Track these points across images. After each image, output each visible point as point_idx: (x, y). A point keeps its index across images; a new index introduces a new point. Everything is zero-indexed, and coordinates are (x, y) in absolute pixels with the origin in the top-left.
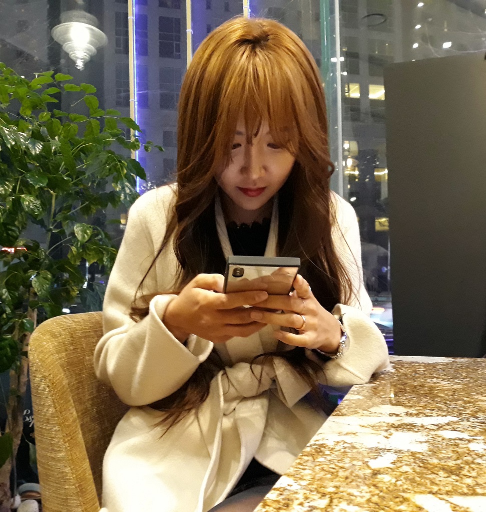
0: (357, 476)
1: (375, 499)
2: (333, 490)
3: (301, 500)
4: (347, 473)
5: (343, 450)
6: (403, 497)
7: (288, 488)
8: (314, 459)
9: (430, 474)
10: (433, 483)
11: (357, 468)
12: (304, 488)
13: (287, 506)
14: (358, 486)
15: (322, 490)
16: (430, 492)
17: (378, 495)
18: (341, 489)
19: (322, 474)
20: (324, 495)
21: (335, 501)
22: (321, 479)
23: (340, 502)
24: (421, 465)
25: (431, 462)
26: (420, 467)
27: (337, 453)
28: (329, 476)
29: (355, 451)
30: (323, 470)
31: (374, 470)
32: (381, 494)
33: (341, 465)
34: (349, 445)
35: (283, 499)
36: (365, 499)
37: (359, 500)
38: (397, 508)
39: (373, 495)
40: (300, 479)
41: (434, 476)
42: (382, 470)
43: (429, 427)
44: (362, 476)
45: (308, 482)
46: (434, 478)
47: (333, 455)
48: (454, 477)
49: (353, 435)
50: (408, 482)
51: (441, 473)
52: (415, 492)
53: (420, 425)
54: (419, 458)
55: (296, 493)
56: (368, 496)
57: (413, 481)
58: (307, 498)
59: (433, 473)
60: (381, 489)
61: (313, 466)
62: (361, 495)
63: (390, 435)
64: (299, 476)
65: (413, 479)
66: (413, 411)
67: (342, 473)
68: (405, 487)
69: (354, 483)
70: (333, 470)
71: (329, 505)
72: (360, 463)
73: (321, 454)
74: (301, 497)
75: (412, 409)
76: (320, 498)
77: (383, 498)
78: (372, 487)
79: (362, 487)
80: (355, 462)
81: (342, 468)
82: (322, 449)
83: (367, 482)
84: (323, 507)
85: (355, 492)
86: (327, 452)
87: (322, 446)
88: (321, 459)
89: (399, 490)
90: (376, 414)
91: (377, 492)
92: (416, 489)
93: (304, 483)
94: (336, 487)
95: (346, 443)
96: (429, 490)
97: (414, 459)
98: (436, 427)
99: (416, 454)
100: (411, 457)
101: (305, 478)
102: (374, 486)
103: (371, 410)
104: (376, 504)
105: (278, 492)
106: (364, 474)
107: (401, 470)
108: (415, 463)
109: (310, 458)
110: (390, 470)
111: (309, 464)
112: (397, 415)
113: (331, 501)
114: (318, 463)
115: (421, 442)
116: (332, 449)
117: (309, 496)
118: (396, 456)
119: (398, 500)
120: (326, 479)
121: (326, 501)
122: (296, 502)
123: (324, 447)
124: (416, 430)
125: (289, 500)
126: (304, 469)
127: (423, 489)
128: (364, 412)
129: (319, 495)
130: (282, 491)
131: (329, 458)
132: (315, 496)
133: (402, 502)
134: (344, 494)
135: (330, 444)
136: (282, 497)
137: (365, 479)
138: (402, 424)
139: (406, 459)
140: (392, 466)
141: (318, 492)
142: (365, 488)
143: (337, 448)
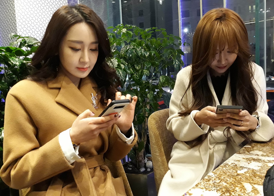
0: (232, 175)
1: (233, 182)
2: (222, 178)
3: (213, 180)
4: (229, 174)
5: (232, 166)
6: (241, 183)
7: (211, 176)
8: (222, 168)
9: (254, 177)
10: (253, 180)
11: (233, 172)
12: (215, 176)
13: (209, 181)
14: (230, 178)
15: (220, 178)
16: (250, 183)
17: (234, 181)
18: (225, 178)
19: (223, 173)
20: (220, 179)
21: (222, 181)
22: (221, 175)
23: (223, 182)
24: (253, 174)
25: (257, 174)
26: (252, 174)
27: (230, 167)
28: (224, 174)
29: (236, 167)
30: (223, 172)
31: (238, 174)
32: (235, 181)
33: (229, 171)
34: (235, 165)
35: (209, 179)
36: (230, 182)
37: (229, 182)
38: (237, 185)
39: (233, 181)
40: (216, 174)
41: (254, 178)
42: (240, 174)
43: (266, 161)
44: (233, 175)
45: (217, 175)
46: (254, 179)
47: (229, 168)
48: (260, 179)
49: (238, 161)
50: (245, 179)
51: (257, 178)
52: (245, 182)
53: (263, 160)
54: (254, 172)
55: (213, 178)
56: (231, 181)
57: (247, 179)
58: (215, 179)
59: (255, 177)
60: (236, 180)
61: (221, 170)
62: (230, 181)
63: (250, 163)
64: (216, 173)
65: (248, 178)
66: (265, 154)
67: (228, 174)
68: (244, 180)
69: (230, 177)
70: (226, 172)
71: (220, 182)
72: (235, 171)
73: (225, 167)
74: (213, 179)
75: (265, 153)
76: (218, 180)
77: (235, 182)
78: (234, 179)
79: (231, 179)
80: (234, 171)
81: (229, 172)
82: (226, 165)
83: (233, 177)
84: (218, 182)
85: (229, 180)
86: (227, 167)
87: (227, 164)
88: (224, 169)
89: (241, 181)
90: (251, 154)
91: (235, 180)
92: (246, 181)
93: (216, 175)
94: (224, 178)
95: (235, 164)
96: (250, 182)
97: (252, 172)
98: (268, 161)
99: (254, 170)
100: (252, 171)
101: (217, 174)
102: (235, 178)
103: (251, 152)
104: (232, 184)
105: (208, 177)
106: (234, 175)
107: (246, 175)
108: (252, 173)
109: (221, 168)
110: (242, 174)
111: (220, 170)
112: (258, 155)
113: (221, 181)
114: (223, 170)
115: (259, 166)
116: (229, 165)
117: (216, 179)
118: (247, 170)
119: (239, 183)
120: (223, 175)
121: (219, 181)
122: (212, 180)
123: (227, 165)
124: (260, 162)
125: (210, 179)
126: (218, 171)
127: (248, 181)
128: (248, 153)
129: (218, 179)
130: (209, 176)
131: (227, 168)
132: (217, 179)
133: (239, 184)
134: (225, 180)
135: (230, 164)
136: (209, 178)
137: (234, 176)
138: (257, 159)
139: (250, 172)
140: (244, 173)
141: (219, 178)
142: (232, 179)
143: (231, 165)
